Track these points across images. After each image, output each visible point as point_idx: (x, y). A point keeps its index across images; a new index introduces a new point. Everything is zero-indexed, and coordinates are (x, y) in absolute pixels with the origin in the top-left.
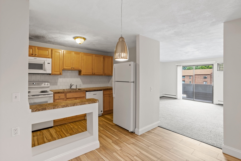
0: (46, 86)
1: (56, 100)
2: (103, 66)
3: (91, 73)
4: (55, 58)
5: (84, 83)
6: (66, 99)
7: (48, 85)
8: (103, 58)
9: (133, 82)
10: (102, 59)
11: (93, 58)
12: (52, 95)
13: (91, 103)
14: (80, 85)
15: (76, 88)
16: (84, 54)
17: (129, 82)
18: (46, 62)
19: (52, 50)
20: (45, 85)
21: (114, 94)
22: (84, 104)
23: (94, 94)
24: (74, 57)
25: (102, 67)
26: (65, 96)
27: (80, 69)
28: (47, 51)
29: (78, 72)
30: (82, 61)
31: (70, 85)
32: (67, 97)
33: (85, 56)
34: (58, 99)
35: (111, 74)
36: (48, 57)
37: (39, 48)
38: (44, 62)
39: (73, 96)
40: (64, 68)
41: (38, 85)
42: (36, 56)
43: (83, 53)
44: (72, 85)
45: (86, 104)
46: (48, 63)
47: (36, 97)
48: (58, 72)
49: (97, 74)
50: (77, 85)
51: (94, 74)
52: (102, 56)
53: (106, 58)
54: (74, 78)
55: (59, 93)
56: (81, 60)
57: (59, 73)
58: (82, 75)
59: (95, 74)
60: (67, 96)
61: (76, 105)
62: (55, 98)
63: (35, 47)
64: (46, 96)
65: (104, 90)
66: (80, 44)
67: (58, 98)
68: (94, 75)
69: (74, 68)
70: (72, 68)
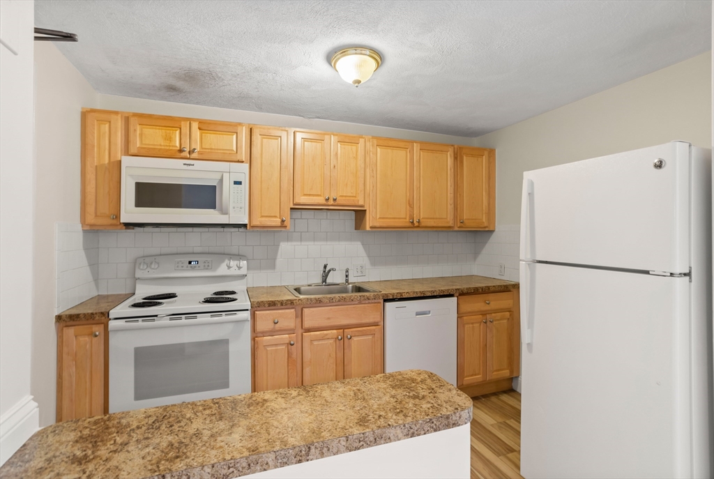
0: (234, 271)
1: (264, 334)
2: (452, 192)
3: (406, 222)
4: (262, 163)
5: (375, 261)
6: (300, 331)
7: (239, 268)
8: (456, 158)
9: (685, 275)
10: (450, 161)
11: (412, 159)
12: (247, 315)
13: (426, 427)
14: (362, 267)
15: (347, 281)
16: (375, 141)
17: (647, 272)
18: (226, 176)
19: (251, 129)
20: (229, 267)
21: (531, 325)
22: (376, 441)
23: (418, 314)
24: (337, 154)
25: (450, 196)
26: (296, 317)
27: (361, 203)
28: (235, 136)
29: (354, 217)
30: (368, 170)
31: (322, 268)
32: (307, 324)
33: (379, 149)
34: (272, 333)
35: (486, 224)
36: (239, 158)
37: (205, 126)
38: (219, 177)
39: (329, 318)
40: (297, 201)
41: (207, 268)
42: (194, 155)
43: (373, 137)
44: (329, 271)
45: (388, 440)
46: (236, 183)
47: (184, 321)
48: (275, 217)
49: (431, 223)
50: (347, 271)
51: (416, 224)
52: (451, 150)
53: (465, 157)
54: (339, 239)
55: (272, 305)
56: (363, 166)
57: (277, 222)
58: (368, 228)
59: (423, 224)
60: (305, 318)
61: (322, 455)
62: (260, 327)
63: (190, 120)
64: (224, 318)
65: (460, 295)
66: (359, 82)
67: (270, 326)
68: (418, 227)
69: (335, 200)
70: (327, 200)
